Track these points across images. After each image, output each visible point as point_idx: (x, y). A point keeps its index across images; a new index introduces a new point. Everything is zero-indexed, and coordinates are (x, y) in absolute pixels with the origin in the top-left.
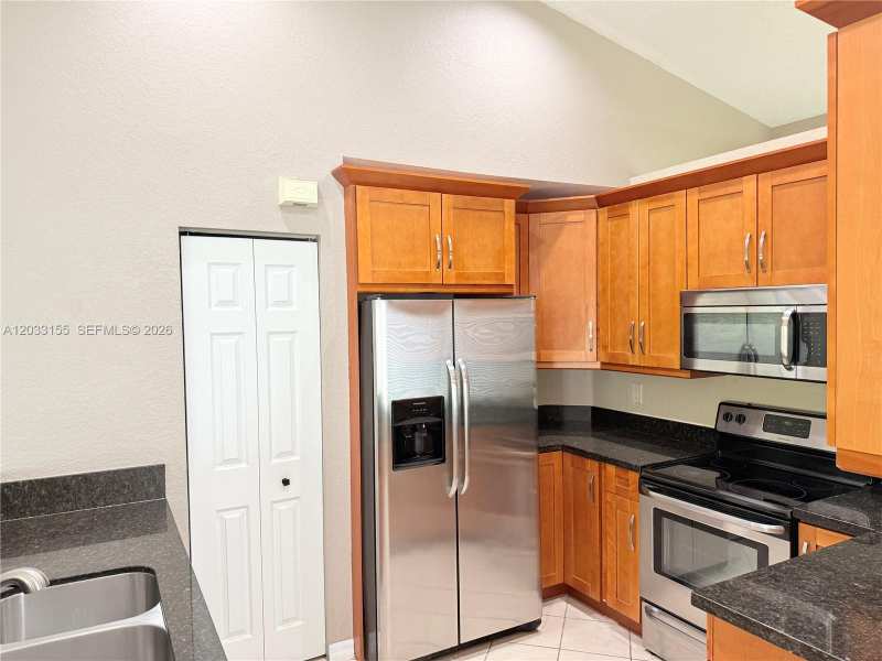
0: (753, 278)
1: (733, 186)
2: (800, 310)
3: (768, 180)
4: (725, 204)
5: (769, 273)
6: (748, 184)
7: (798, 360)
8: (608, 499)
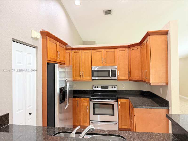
0: (103, 65)
3: (106, 50)
4: (99, 53)
5: (106, 64)
7: (112, 77)
8: (81, 104)
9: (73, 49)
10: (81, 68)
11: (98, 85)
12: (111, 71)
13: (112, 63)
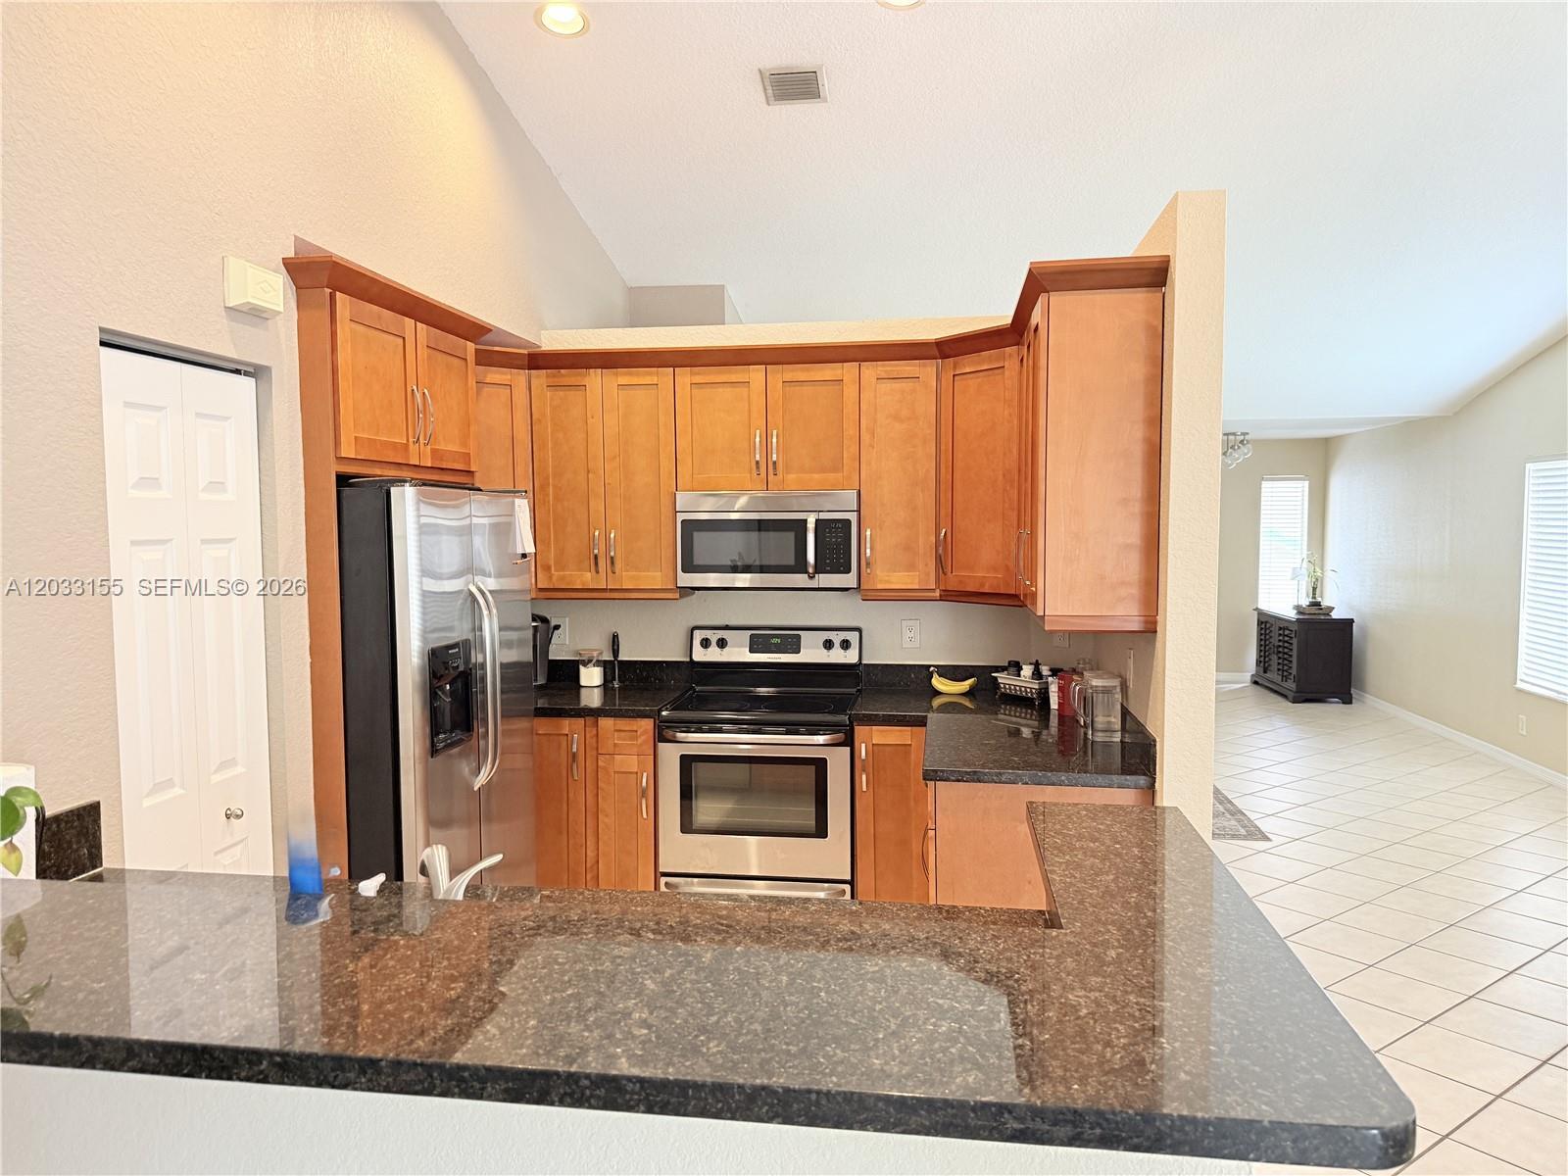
0: (762, 481)
1: (736, 374)
2: (824, 516)
3: (780, 374)
4: (727, 393)
5: (780, 476)
6: (756, 374)
7: (820, 568)
8: (600, 763)
9: (538, 361)
10: (597, 505)
11: (727, 628)
12: (811, 525)
13: (823, 470)
